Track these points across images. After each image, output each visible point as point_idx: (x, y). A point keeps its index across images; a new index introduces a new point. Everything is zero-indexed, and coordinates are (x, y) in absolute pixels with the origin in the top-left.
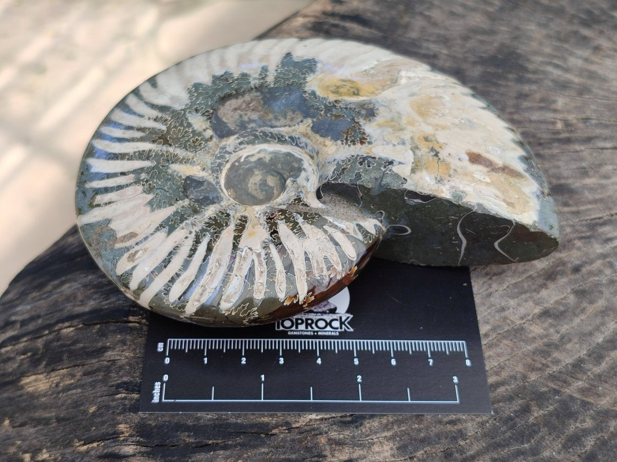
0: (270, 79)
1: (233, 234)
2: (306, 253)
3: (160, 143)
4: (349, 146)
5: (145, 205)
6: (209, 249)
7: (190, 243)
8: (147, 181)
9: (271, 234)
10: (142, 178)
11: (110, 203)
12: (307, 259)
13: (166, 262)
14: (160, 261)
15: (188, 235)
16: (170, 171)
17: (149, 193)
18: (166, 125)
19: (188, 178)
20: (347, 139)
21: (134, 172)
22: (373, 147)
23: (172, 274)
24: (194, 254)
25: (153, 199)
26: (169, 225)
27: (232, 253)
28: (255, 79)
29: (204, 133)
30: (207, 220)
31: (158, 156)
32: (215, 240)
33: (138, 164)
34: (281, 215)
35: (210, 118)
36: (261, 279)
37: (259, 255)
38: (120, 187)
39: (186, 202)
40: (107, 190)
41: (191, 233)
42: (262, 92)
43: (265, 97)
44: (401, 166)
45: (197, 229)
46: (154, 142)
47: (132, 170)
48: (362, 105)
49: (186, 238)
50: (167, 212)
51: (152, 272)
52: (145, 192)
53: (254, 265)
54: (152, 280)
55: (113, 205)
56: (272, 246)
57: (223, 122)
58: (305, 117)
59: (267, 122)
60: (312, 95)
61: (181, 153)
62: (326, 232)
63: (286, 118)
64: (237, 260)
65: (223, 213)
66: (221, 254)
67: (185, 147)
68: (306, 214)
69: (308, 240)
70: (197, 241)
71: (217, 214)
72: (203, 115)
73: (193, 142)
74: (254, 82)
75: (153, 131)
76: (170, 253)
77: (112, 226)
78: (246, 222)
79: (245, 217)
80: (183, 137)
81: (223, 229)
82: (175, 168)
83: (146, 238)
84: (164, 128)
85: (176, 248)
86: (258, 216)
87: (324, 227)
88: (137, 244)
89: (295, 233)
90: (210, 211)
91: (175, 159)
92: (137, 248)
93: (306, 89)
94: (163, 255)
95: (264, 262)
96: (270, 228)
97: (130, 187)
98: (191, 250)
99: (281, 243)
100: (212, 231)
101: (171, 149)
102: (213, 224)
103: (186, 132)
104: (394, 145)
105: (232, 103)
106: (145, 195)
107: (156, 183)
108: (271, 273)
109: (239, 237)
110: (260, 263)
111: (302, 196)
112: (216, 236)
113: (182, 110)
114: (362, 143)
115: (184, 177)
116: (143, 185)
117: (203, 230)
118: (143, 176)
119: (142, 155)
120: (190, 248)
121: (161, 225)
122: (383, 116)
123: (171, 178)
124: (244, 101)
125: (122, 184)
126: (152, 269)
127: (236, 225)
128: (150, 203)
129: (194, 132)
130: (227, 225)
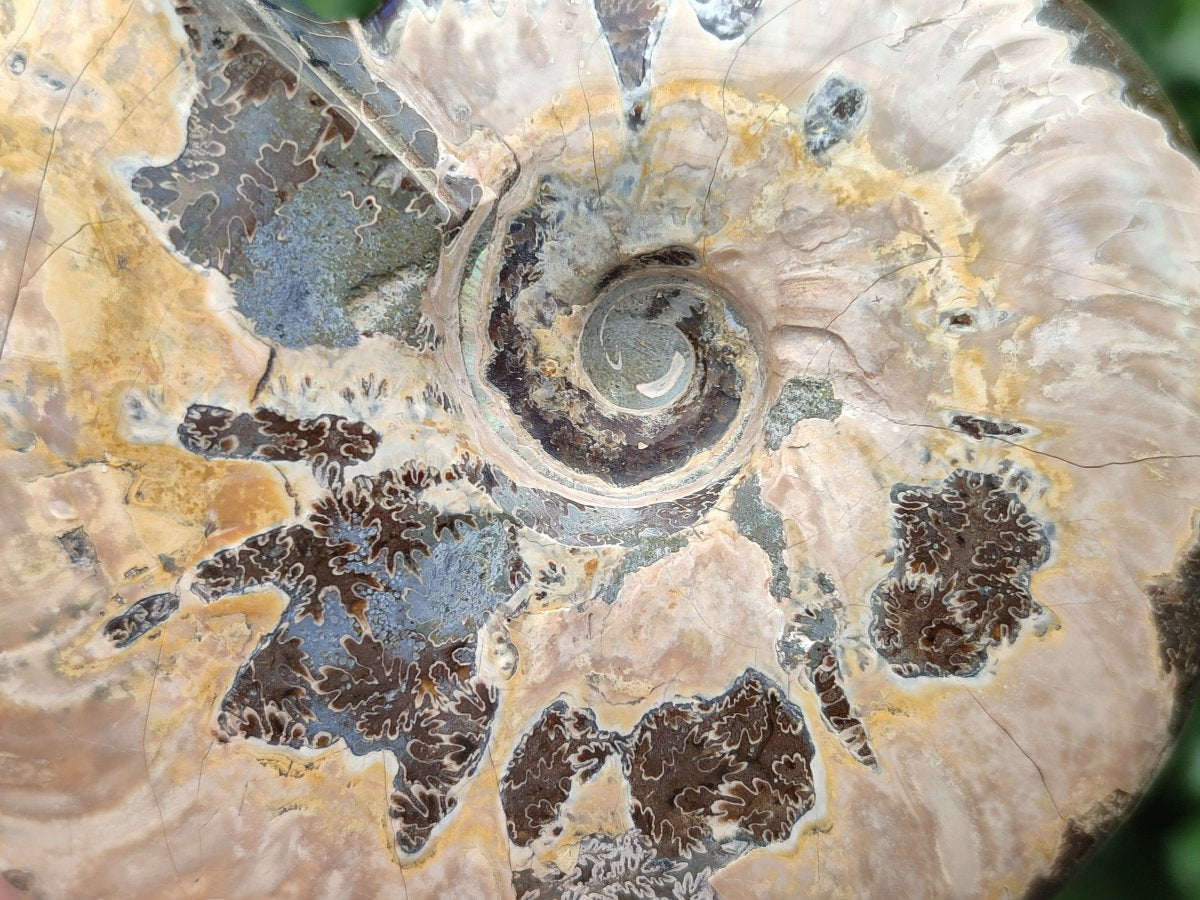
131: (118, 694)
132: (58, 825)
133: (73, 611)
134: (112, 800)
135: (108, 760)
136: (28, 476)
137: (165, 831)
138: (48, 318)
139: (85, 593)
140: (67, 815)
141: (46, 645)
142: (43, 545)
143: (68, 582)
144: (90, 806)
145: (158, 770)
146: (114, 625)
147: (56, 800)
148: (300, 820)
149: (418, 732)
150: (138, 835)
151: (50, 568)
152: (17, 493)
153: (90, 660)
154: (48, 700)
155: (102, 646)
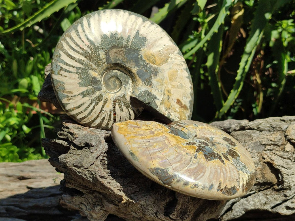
0: (130, 44)
1: (102, 104)
2: (121, 116)
3: (87, 59)
4: (146, 86)
5: (78, 84)
6: (94, 107)
7: (89, 103)
8: (80, 74)
9: (113, 108)
10: (79, 72)
11: (66, 76)
12: (121, 118)
13: (79, 107)
14: (77, 105)
15: (89, 100)
16: (88, 73)
17: (80, 79)
18: (91, 51)
19: (94, 78)
20: (146, 83)
21: (77, 68)
22: (153, 89)
23: (80, 111)
24: (89, 107)
25: (81, 82)
26: (84, 94)
27: (100, 111)
28: (125, 41)
29: (103, 60)
30: (96, 97)
31: (86, 65)
32: (96, 105)
33: (78, 65)
34: (118, 101)
35: (106, 54)
36: (106, 122)
37: (108, 114)
38: (70, 72)
39: (91, 87)
40: (66, 70)
41: (90, 100)
42: (125, 49)
43: (126, 51)
44: (158, 100)
45: (92, 99)
46: (86, 57)
47: (76, 66)
48: (155, 69)
49: (88, 101)
50: (84, 89)
51: (74, 108)
52: (79, 78)
53: (105, 117)
54: (73, 110)
55: (67, 78)
56: (112, 112)
57: (110, 57)
58: (136, 66)
59: (124, 62)
60: (141, 57)
61: (94, 66)
62: (128, 110)
63: (130, 63)
64: (101, 114)
65: (101, 95)
66: (97, 110)
67: (95, 64)
68: (125, 102)
69: (123, 112)
70: (91, 103)
71: (99, 95)
72: (104, 52)
73: (99, 63)
74: (124, 43)
75: (86, 52)
76: (81, 104)
77: (65, 85)
78: (107, 101)
79: (107, 99)
80: (96, 59)
81: (100, 102)
82: (91, 72)
83: (75, 96)
84: (90, 52)
85: (84, 103)
86: (111, 99)
87: (129, 109)
88: (72, 96)
89: (120, 109)
90: (98, 93)
91: (91, 68)
92: (71, 98)
93: (140, 54)
94: (79, 104)
95: (108, 116)
96: (114, 105)
97: (74, 74)
98: (88, 106)
99: (115, 112)
100: (96, 101)
101: (91, 63)
102: (97, 99)
103: (97, 57)
104: (159, 91)
105: (115, 50)
106: (78, 79)
107: (83, 76)
108: (109, 120)
109: (104, 106)
110: (107, 117)
111: (126, 95)
112: (97, 104)
113: (98, 46)
114: (150, 86)
115: (92, 77)
116: (79, 75)
117: (94, 100)
118: (79, 71)
119: (80, 61)
120: (88, 105)
121: (81, 93)
122: (159, 76)
123: (88, 76)
124: (119, 50)
125: (72, 71)
126: (74, 107)
127: (104, 101)
128: (80, 83)
129: (100, 58)
130: (101, 100)
131: (199, 162)
132: (203, 177)
133: (191, 158)
134: (205, 171)
135: (203, 168)
136: (180, 151)
137: (211, 171)
138: (172, 141)
139: (191, 156)
140: (203, 175)
141: (192, 162)
142: (185, 155)
143: (189, 157)
144: (204, 173)
145: (206, 166)
146: (195, 158)
147: (202, 174)
148: (217, 165)
149: (217, 157)
150: (209, 173)
151: (187, 156)
152: (180, 153)
153: (195, 161)
154: (195, 166)
155: (195, 159)
